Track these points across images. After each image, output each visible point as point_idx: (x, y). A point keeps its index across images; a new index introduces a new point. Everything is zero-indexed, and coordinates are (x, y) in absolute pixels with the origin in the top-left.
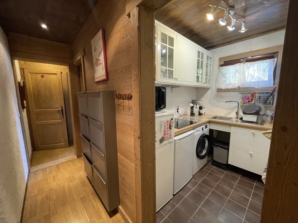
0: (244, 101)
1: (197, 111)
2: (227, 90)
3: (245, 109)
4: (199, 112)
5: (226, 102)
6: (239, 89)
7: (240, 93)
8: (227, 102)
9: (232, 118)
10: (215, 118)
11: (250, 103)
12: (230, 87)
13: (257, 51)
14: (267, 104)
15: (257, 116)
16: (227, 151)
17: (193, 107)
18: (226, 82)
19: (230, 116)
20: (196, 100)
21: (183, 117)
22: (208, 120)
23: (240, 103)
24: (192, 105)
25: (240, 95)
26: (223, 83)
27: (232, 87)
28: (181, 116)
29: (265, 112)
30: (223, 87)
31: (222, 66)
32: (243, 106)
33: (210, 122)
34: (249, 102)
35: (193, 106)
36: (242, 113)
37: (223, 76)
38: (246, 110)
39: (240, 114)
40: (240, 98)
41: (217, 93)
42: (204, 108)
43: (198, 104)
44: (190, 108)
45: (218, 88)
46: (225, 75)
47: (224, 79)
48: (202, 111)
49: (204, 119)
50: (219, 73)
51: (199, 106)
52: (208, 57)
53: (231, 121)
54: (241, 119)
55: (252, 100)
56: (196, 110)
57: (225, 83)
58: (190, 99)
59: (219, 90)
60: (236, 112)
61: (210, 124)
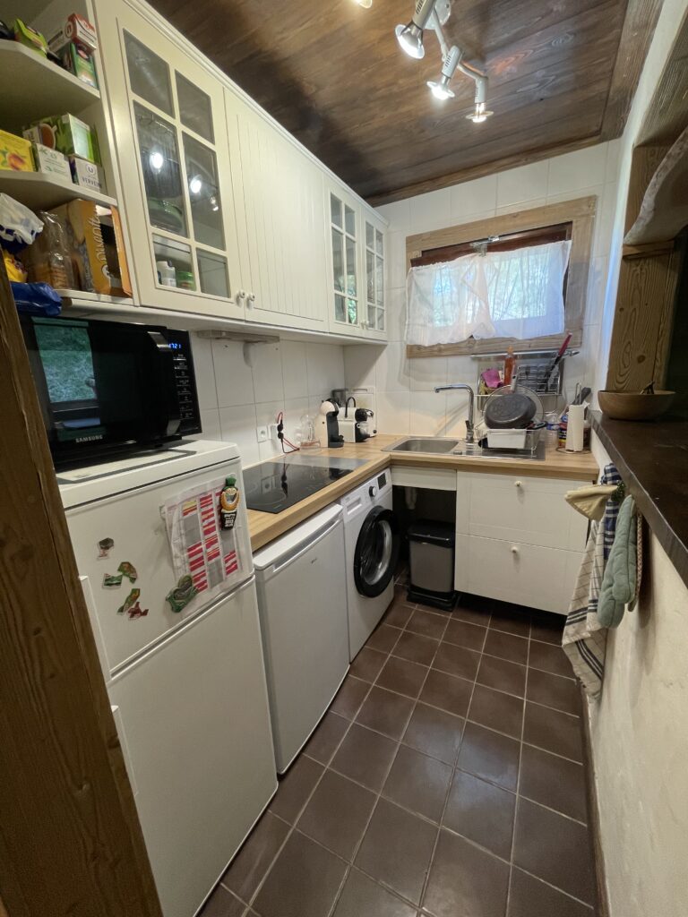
0: (486, 385)
1: (351, 426)
2: (436, 349)
3: (491, 409)
4: (357, 430)
5: (437, 390)
6: (470, 347)
7: (474, 359)
8: (441, 391)
9: (455, 443)
10: (406, 446)
11: (502, 389)
12: (445, 339)
13: (515, 216)
14: (546, 391)
15: (526, 430)
16: (449, 550)
17: (336, 413)
18: (431, 320)
19: (449, 436)
20: (346, 390)
21: (303, 456)
22: (386, 456)
23: (475, 392)
24: (330, 407)
25: (475, 366)
26: (424, 326)
27: (452, 339)
28: (296, 452)
29: (544, 414)
30: (426, 340)
31: (416, 262)
32: (485, 400)
33: (391, 464)
34: (500, 385)
35: (334, 410)
36: (484, 425)
37: (423, 300)
38: (496, 414)
39: (479, 428)
40: (475, 375)
41: (408, 361)
42: (372, 415)
43: (351, 402)
44: (325, 419)
45: (408, 343)
46: (429, 298)
47: (425, 310)
48: (366, 428)
49: (375, 455)
50: (410, 289)
51: (355, 409)
52: (369, 228)
53: (455, 454)
54: (484, 443)
55: (507, 381)
56: (346, 425)
57: (430, 325)
58: (324, 388)
59: (415, 352)
60: (467, 422)
61: (394, 470)
